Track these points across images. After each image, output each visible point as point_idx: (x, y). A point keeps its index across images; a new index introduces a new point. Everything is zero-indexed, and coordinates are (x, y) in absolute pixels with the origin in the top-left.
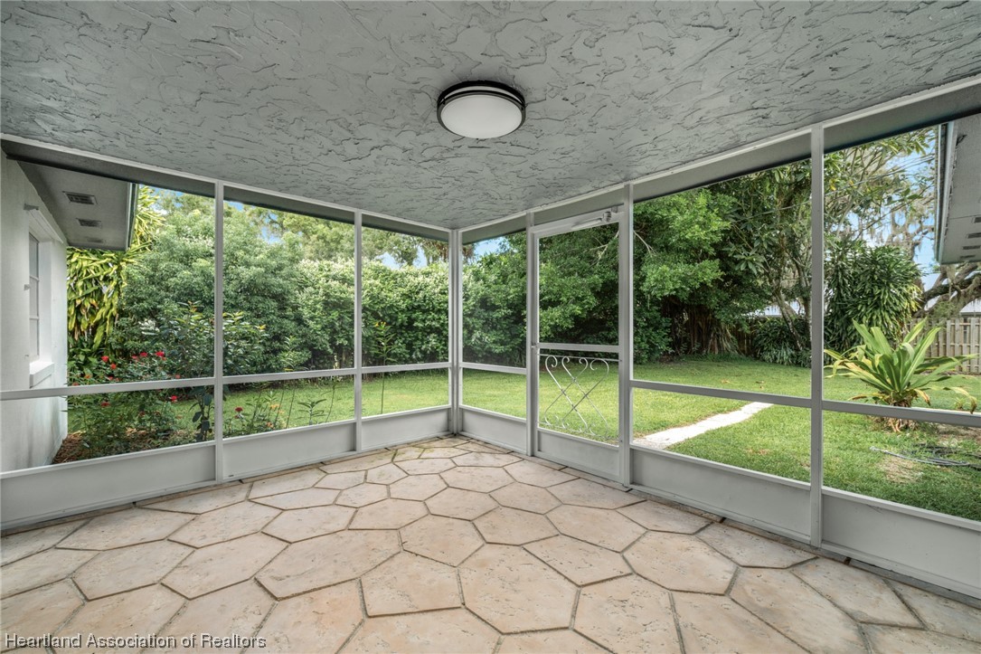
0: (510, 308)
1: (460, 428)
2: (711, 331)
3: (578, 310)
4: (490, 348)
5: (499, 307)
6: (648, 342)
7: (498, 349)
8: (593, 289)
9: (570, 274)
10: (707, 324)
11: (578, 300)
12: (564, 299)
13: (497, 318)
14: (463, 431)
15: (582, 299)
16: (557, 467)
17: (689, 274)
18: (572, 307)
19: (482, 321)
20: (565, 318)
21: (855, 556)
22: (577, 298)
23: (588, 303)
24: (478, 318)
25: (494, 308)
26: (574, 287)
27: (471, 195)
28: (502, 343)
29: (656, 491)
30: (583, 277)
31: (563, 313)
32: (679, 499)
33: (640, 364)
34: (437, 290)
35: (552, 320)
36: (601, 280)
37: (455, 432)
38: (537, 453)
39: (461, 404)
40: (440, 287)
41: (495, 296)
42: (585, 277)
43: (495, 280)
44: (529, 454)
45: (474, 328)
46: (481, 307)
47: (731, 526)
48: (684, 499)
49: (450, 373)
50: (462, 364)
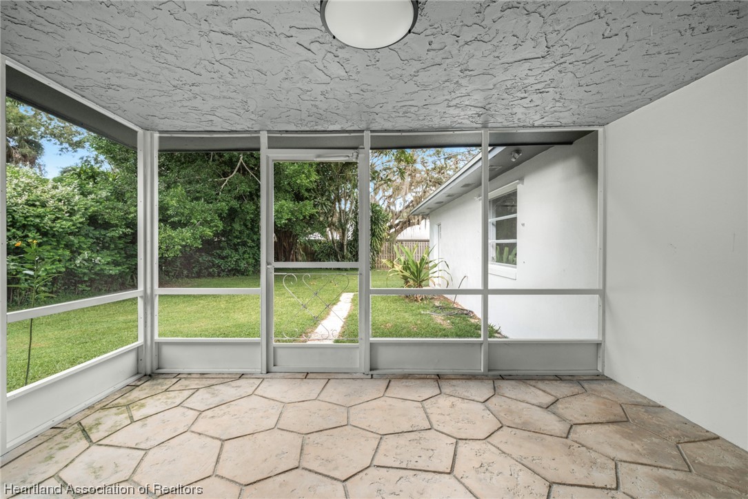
0: (128, 227)
1: (155, 366)
2: (292, 249)
3: (209, 232)
4: (102, 270)
5: (116, 226)
6: (254, 258)
7: (114, 271)
8: (220, 215)
9: (197, 199)
10: (289, 244)
11: (206, 223)
12: (194, 221)
13: (112, 238)
14: (159, 368)
15: (210, 222)
16: (301, 376)
17: (296, 209)
18: (201, 228)
19: (92, 241)
20: (195, 238)
21: (503, 373)
22: (206, 221)
23: (216, 226)
24: (87, 236)
25: (107, 225)
26: (202, 211)
27: (224, 97)
28: (116, 264)
29: (389, 371)
30: (208, 203)
31: (193, 234)
32: (407, 371)
33: (247, 275)
35: (183, 240)
36: (227, 208)
37: (149, 372)
38: (273, 369)
39: (156, 338)
41: (109, 213)
42: (211, 203)
43: (106, 197)
44: (265, 372)
45: (80, 247)
46: (89, 225)
47: (447, 379)
48: (410, 371)
49: (140, 303)
50: (160, 291)
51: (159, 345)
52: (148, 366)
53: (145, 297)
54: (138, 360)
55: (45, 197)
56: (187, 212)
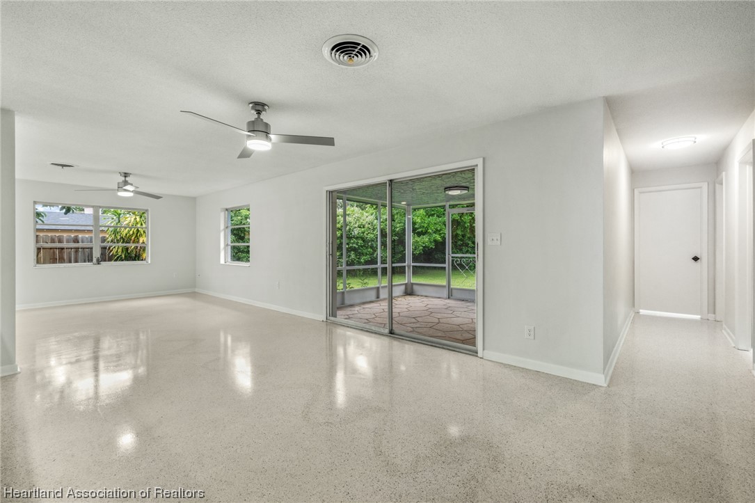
9: (433, 215)
12: (430, 231)
14: (412, 292)
15: (440, 231)
18: (434, 235)
20: (430, 242)
22: (437, 230)
31: (429, 239)
34: (356, 226)
35: (424, 243)
37: (409, 293)
38: (451, 297)
39: (412, 281)
40: (358, 224)
49: (407, 268)
50: (412, 264)
51: (412, 284)
52: (409, 291)
53: (408, 266)
54: (406, 289)
55: (364, 222)
56: (426, 225)
